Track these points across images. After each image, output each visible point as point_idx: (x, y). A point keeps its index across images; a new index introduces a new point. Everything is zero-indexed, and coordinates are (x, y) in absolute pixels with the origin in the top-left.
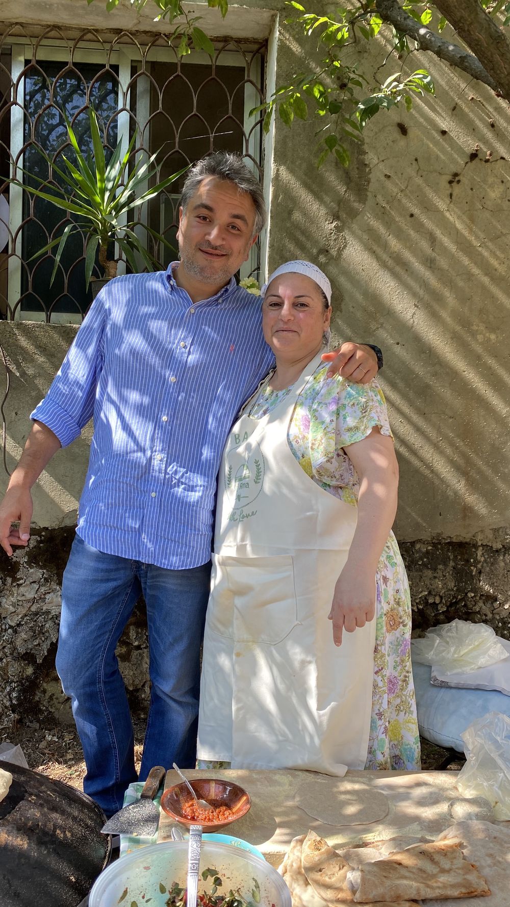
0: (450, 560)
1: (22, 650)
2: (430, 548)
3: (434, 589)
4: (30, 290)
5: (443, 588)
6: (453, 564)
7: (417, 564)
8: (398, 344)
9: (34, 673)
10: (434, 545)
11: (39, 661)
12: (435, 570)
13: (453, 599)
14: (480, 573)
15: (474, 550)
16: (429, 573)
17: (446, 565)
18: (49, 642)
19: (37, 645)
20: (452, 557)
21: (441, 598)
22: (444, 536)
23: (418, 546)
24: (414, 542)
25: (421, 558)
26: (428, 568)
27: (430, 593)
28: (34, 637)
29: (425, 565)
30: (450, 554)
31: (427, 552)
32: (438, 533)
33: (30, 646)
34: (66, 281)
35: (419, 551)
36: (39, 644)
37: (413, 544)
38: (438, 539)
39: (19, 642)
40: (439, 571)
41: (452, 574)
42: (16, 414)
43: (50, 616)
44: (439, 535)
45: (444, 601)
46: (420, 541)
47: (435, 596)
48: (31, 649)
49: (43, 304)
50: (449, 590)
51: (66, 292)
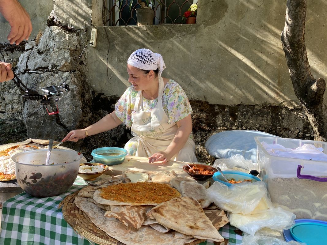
1: (113, 136)
3: (262, 125)
4: (120, 18)
5: (266, 124)
6: (271, 115)
8: (251, 24)
9: (117, 144)
11: (118, 140)
13: (270, 129)
14: (283, 119)
15: (281, 109)
17: (268, 115)
20: (271, 112)
21: (265, 128)
22: (267, 103)
25: (257, 112)
26: (260, 116)
28: (117, 132)
31: (260, 110)
35: (257, 109)
36: (118, 135)
39: (112, 134)
40: (264, 117)
41: (270, 119)
42: (112, 58)
46: (257, 105)
51: (131, 17)
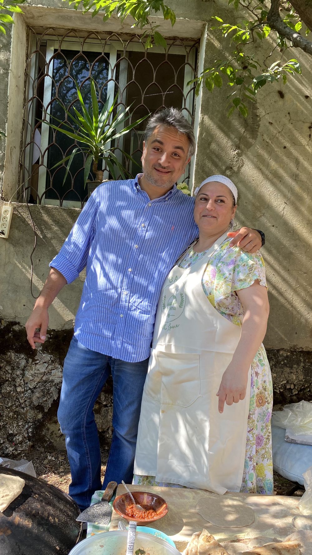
0: (301, 362)
1: (36, 403)
2: (289, 354)
3: (290, 380)
4: (51, 187)
5: (296, 379)
6: (303, 365)
7: (280, 363)
8: (273, 226)
9: (42, 418)
10: (292, 352)
11: (46, 410)
12: (291, 368)
13: (302, 386)
16: (288, 370)
17: (298, 365)
18: (52, 400)
19: (45, 401)
20: (302, 360)
21: (295, 385)
22: (298, 347)
23: (281, 352)
24: (279, 350)
25: (283, 360)
26: (287, 367)
27: (288, 382)
28: (44, 396)
29: (285, 365)
30: (301, 358)
31: (287, 356)
32: (294, 345)
33: (41, 401)
34: (73, 182)
35: (282, 355)
36: (46, 400)
37: (278, 351)
38: (294, 349)
39: (34, 398)
40: (294, 369)
41: (302, 371)
42: (39, 260)
43: (54, 384)
44: (295, 346)
45: (296, 387)
46: (283, 349)
47: (291, 384)
48: (41, 403)
49: (58, 195)
50: (300, 381)
51: (72, 189)
